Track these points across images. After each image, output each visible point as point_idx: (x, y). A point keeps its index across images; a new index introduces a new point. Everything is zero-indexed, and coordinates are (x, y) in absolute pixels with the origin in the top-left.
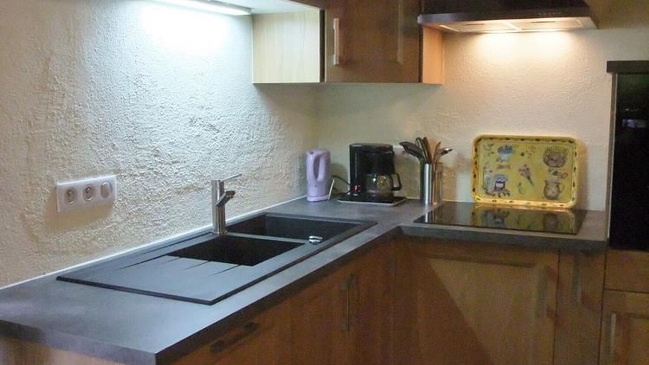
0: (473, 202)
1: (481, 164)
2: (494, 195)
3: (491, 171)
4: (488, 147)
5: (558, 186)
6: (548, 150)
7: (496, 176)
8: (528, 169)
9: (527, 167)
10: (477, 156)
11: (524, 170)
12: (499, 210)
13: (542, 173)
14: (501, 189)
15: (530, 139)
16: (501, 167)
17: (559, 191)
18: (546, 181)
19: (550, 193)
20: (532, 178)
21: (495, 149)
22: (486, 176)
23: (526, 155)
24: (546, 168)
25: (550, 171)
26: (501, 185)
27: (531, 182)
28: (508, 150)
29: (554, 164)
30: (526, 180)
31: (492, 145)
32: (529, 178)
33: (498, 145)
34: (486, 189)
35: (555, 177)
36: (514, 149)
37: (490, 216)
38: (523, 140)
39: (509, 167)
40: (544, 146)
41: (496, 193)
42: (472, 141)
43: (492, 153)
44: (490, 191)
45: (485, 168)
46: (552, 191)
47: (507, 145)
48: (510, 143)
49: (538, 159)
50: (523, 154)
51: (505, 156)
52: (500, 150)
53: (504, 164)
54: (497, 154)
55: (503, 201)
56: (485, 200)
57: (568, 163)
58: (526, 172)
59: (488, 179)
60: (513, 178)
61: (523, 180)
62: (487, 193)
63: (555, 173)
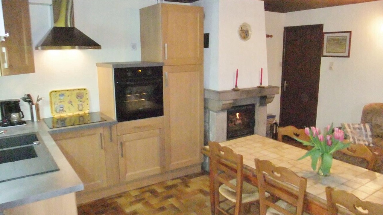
0: (53, 117)
1: (53, 102)
2: (60, 113)
3: (57, 104)
4: (54, 95)
5: (82, 106)
6: (77, 93)
7: (60, 105)
8: (71, 101)
9: (71, 100)
10: (51, 99)
11: (69, 102)
12: (63, 118)
13: (76, 102)
14: (62, 110)
15: (71, 90)
16: (61, 102)
17: (83, 108)
18: (78, 105)
19: (80, 109)
20: (73, 104)
21: (57, 95)
22: (56, 106)
23: (70, 96)
24: (77, 100)
25: (79, 101)
26: (62, 109)
27: (73, 106)
28: (63, 95)
29: (80, 98)
30: (71, 105)
31: (56, 94)
32: (72, 104)
33: (59, 93)
34: (56, 111)
35: (81, 103)
36: (65, 94)
37: (59, 121)
38: (68, 90)
39: (64, 101)
40: (75, 92)
41: (61, 112)
42: (48, 93)
43: (57, 97)
44: (58, 111)
45: (55, 103)
46: (81, 108)
47: (62, 93)
48: (63, 93)
49: (74, 98)
50: (68, 96)
51: (62, 98)
52: (60, 95)
53: (62, 101)
54: (59, 97)
55: (64, 115)
56: (57, 116)
57: (84, 97)
58: (70, 102)
59: (57, 107)
60: (66, 105)
61: (70, 105)
62: (57, 113)
63: (81, 101)
